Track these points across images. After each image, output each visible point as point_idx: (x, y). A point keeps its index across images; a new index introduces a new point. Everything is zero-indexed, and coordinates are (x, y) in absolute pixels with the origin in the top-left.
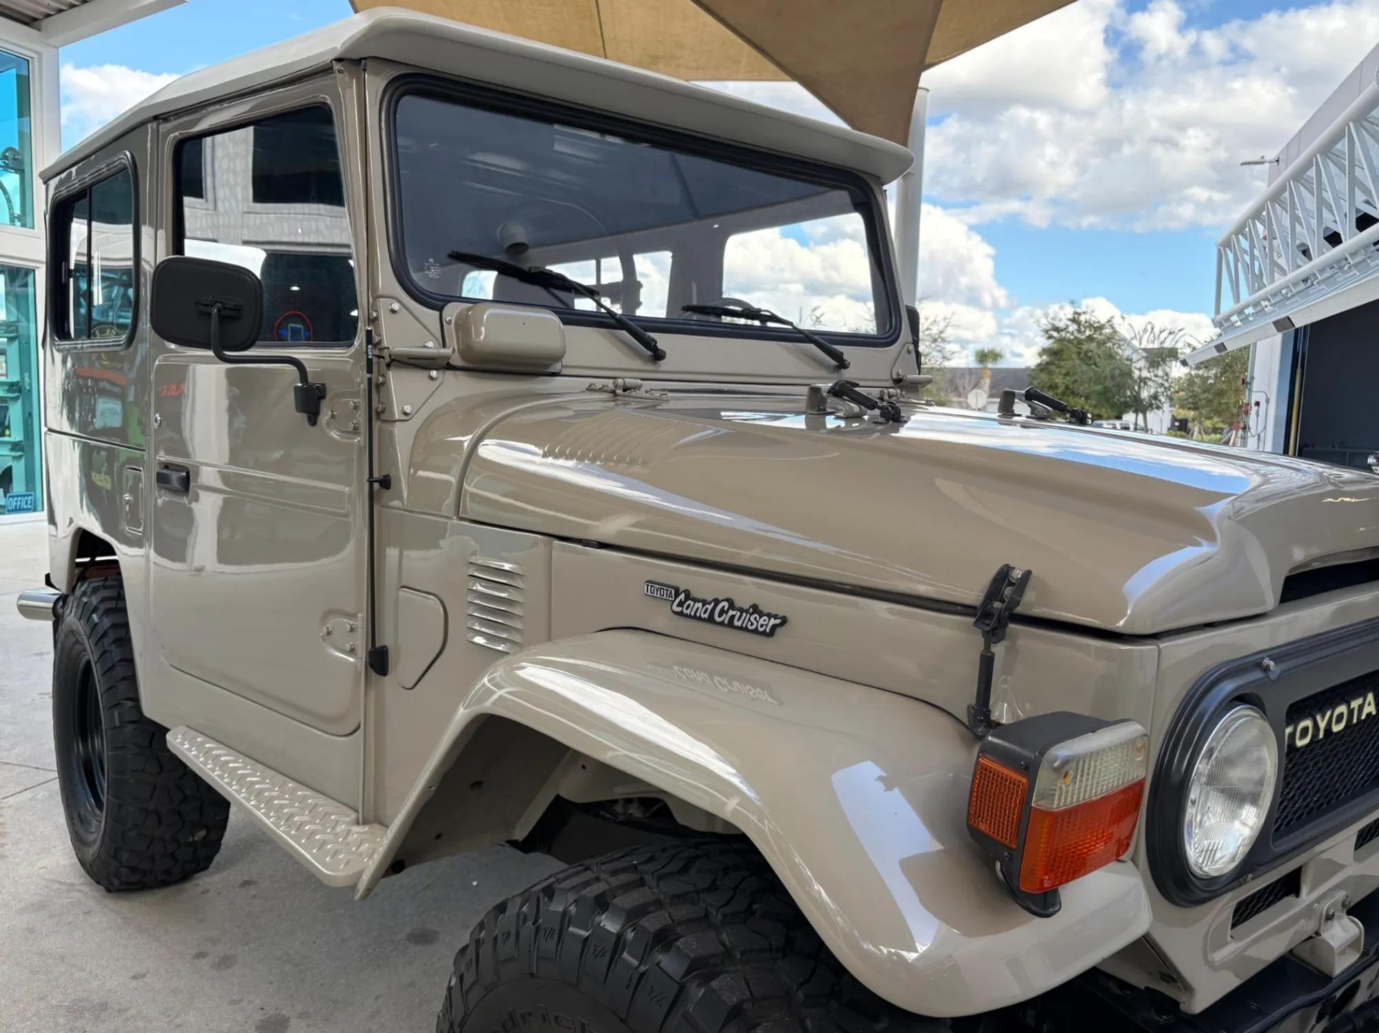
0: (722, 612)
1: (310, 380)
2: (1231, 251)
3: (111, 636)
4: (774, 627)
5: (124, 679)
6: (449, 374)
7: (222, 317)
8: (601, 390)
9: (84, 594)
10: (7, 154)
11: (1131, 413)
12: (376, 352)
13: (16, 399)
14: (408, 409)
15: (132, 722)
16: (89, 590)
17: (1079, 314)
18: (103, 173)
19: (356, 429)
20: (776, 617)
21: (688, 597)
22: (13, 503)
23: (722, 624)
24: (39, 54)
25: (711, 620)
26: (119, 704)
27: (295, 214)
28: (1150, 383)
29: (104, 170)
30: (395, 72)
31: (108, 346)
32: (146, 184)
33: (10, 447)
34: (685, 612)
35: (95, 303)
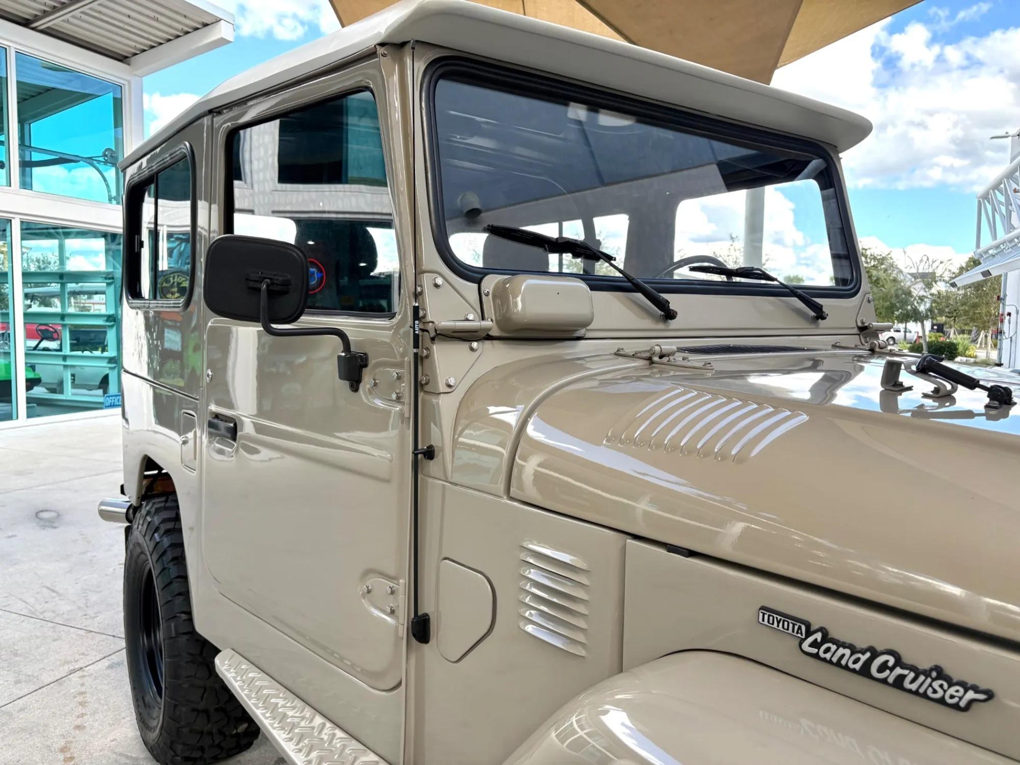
0: (883, 667)
1: (352, 349)
2: (989, 202)
3: (169, 555)
4: (971, 702)
5: (180, 594)
6: (488, 343)
7: (271, 293)
8: (634, 356)
9: (148, 513)
10: (107, 153)
11: (911, 322)
12: (421, 326)
13: (111, 327)
14: (452, 381)
15: (184, 634)
16: (153, 510)
17: (866, 250)
18: (167, 161)
19: (398, 398)
20: (976, 689)
21: (826, 638)
22: (109, 401)
23: (884, 681)
24: (129, 82)
25: (865, 671)
26: (175, 617)
27: (336, 191)
28: (925, 300)
29: (168, 159)
30: (433, 55)
31: (169, 307)
32: (202, 172)
33: (107, 361)
34: (822, 654)
35: (160, 269)
